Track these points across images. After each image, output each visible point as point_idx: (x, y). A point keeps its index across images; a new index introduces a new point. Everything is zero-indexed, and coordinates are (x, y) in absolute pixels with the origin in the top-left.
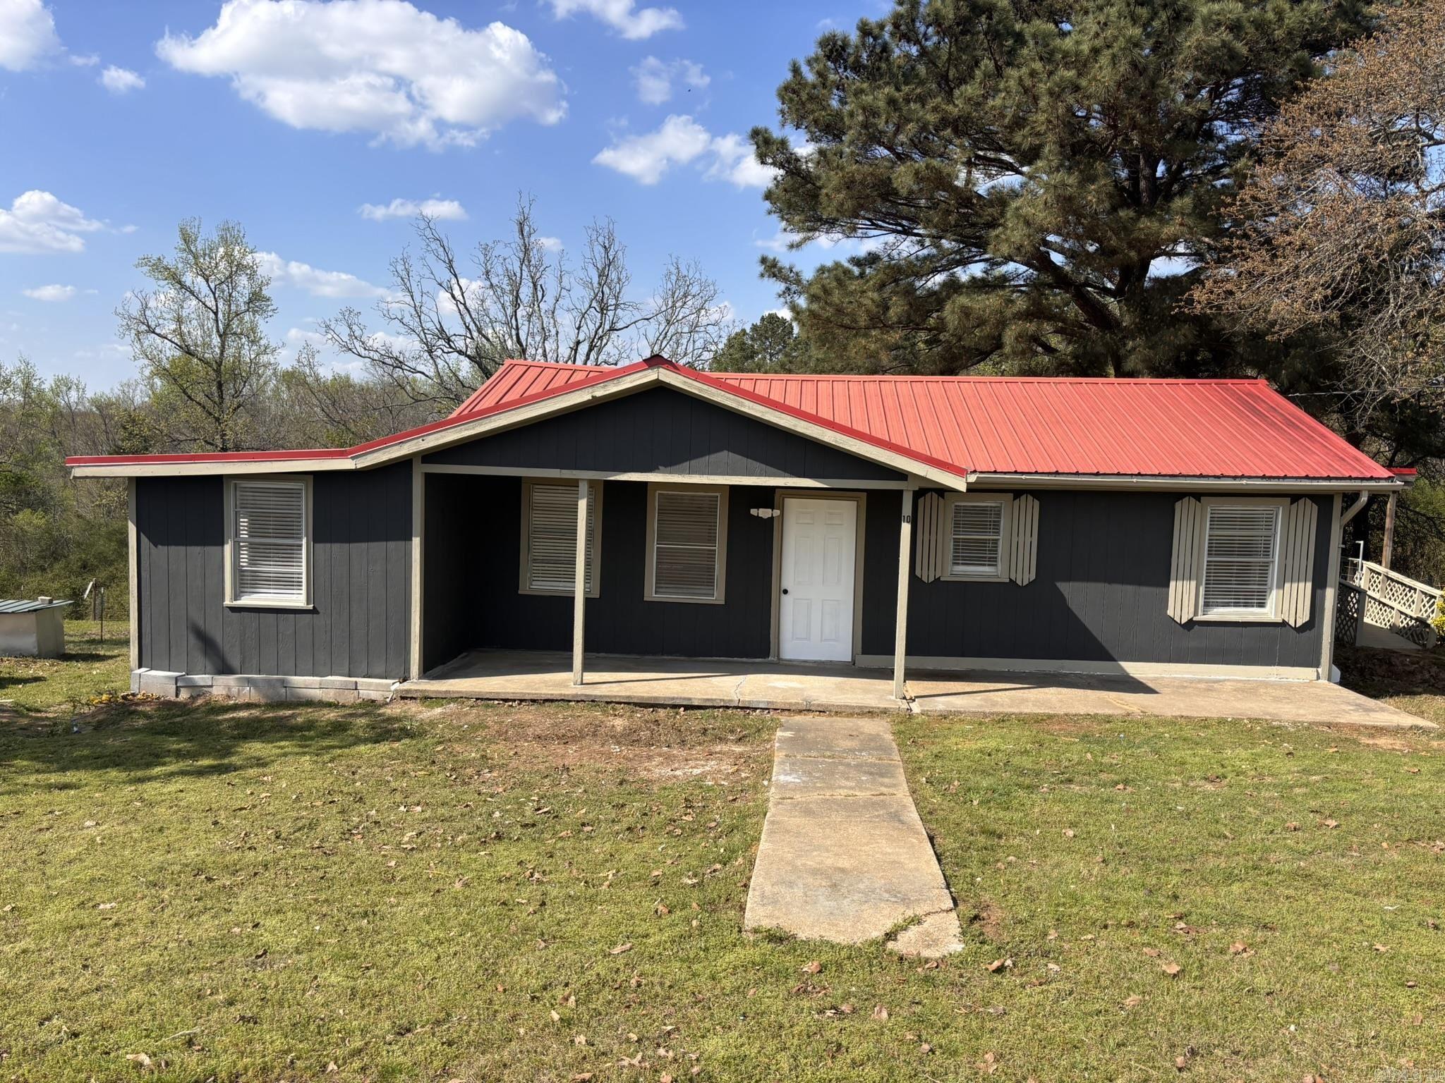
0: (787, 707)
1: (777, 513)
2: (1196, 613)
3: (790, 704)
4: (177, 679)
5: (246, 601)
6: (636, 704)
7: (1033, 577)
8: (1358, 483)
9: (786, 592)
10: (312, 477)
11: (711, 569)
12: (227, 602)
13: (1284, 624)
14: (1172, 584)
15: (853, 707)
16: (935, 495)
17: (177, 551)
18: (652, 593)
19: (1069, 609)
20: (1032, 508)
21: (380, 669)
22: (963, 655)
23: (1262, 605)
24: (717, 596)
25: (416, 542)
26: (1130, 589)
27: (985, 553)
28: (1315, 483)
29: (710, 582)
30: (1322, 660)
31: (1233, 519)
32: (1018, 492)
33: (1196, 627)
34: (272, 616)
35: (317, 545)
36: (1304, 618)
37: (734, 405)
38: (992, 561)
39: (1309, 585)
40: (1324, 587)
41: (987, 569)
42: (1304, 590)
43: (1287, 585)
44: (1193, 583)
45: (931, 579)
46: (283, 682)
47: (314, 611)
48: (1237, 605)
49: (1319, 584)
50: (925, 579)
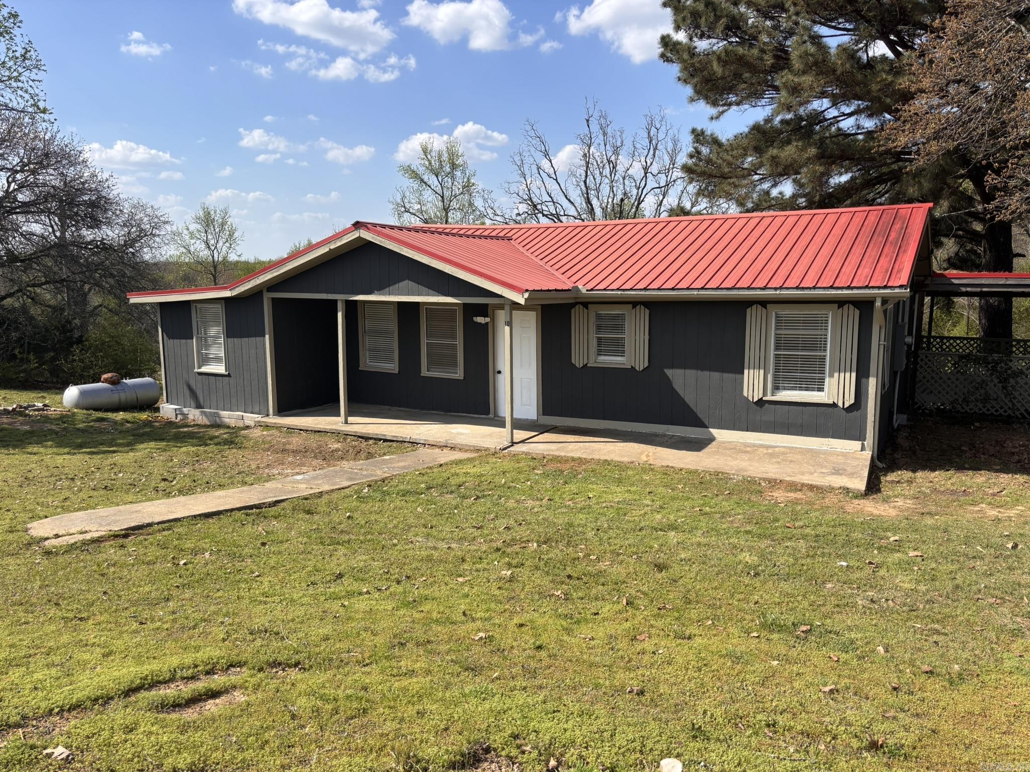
0: (435, 444)
1: (488, 320)
2: (765, 394)
3: (437, 442)
4: (176, 409)
5: (205, 369)
6: (359, 437)
7: (646, 365)
8: (876, 291)
9: (499, 372)
10: (223, 301)
11: (455, 357)
12: (196, 370)
13: (834, 405)
14: (746, 371)
15: (470, 446)
16: (581, 307)
17: (177, 341)
18: (424, 373)
19: (673, 389)
20: (644, 314)
21: (257, 409)
22: (604, 419)
23: (821, 389)
24: (459, 374)
25: (267, 337)
26: (716, 375)
27: (617, 347)
28: (840, 292)
29: (454, 364)
30: (867, 436)
31: (798, 322)
32: (635, 303)
33: (767, 405)
34: (213, 378)
35: (229, 339)
36: (850, 400)
37: (398, 251)
38: (622, 353)
39: (854, 375)
40: (867, 376)
41: (619, 358)
42: (851, 378)
43: (836, 375)
44: (762, 372)
45: (581, 365)
46: (217, 413)
47: (229, 375)
48: (801, 389)
49: (862, 374)
50: (577, 365)
